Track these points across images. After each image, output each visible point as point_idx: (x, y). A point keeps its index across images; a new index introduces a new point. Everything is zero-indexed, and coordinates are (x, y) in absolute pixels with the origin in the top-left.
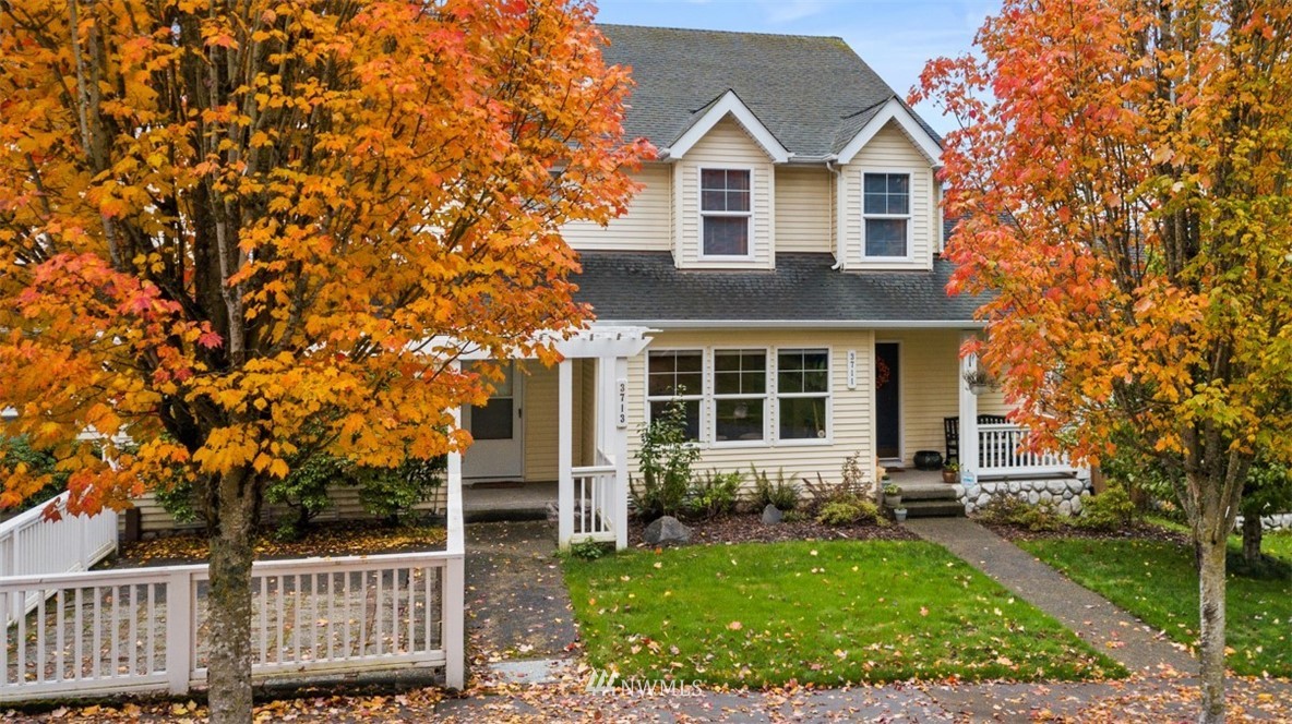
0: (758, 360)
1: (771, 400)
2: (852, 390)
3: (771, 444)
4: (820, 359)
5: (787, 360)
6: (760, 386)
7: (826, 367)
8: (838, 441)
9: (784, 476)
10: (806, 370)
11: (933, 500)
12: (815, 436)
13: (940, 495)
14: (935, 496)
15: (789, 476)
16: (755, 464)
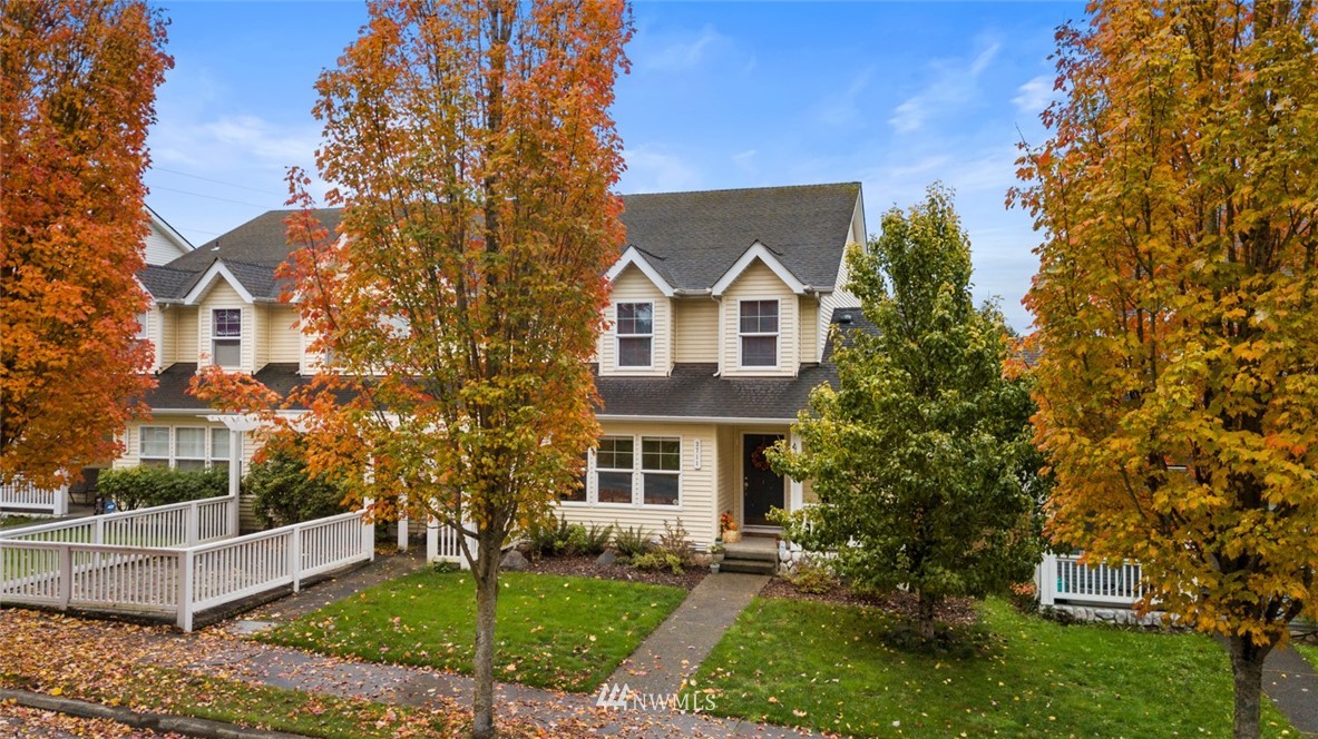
0: (628, 444)
1: (638, 473)
2: (698, 470)
3: (637, 507)
4: (675, 446)
5: (649, 445)
6: (629, 463)
7: (678, 451)
8: (685, 508)
9: (642, 531)
10: (664, 454)
11: (756, 560)
12: (672, 504)
13: (761, 557)
14: (758, 557)
15: (648, 532)
16: (619, 520)
